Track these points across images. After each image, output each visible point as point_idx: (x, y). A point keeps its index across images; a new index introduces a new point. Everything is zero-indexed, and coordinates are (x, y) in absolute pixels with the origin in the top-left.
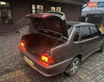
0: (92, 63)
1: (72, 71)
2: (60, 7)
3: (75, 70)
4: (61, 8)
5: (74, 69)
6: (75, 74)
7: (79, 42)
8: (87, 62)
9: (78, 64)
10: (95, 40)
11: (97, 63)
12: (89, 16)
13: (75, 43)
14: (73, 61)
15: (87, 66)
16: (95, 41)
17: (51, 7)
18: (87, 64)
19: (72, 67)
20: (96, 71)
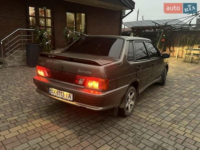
0: (152, 100)
1: (127, 108)
2: (82, 14)
3: (131, 108)
4: (84, 14)
5: (130, 104)
6: (131, 114)
7: (134, 63)
8: (145, 99)
9: (134, 97)
10: (154, 62)
11: (159, 98)
12: (135, 30)
13: (131, 63)
14: (129, 91)
15: (145, 104)
16: (153, 64)
17: (67, 13)
18: (146, 101)
19: (127, 101)
20: (160, 107)
